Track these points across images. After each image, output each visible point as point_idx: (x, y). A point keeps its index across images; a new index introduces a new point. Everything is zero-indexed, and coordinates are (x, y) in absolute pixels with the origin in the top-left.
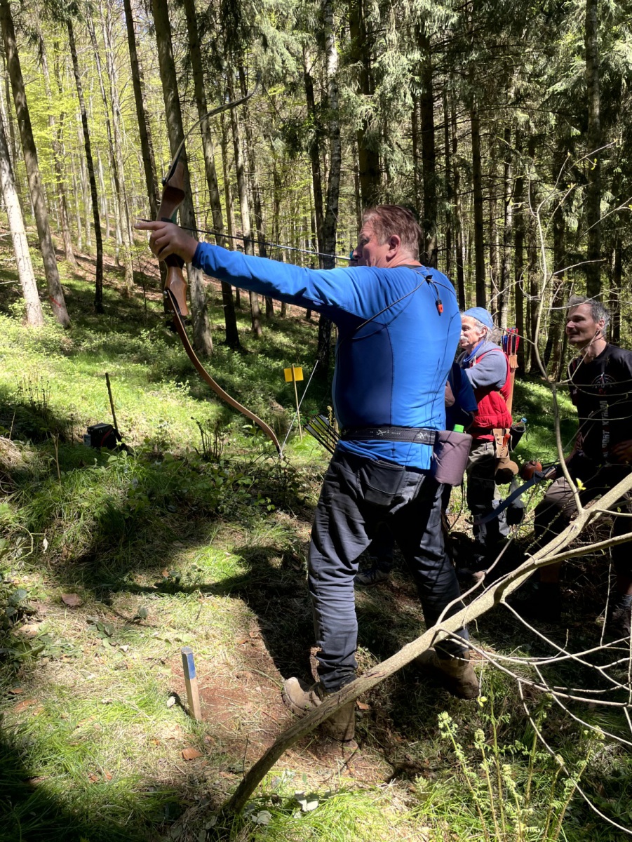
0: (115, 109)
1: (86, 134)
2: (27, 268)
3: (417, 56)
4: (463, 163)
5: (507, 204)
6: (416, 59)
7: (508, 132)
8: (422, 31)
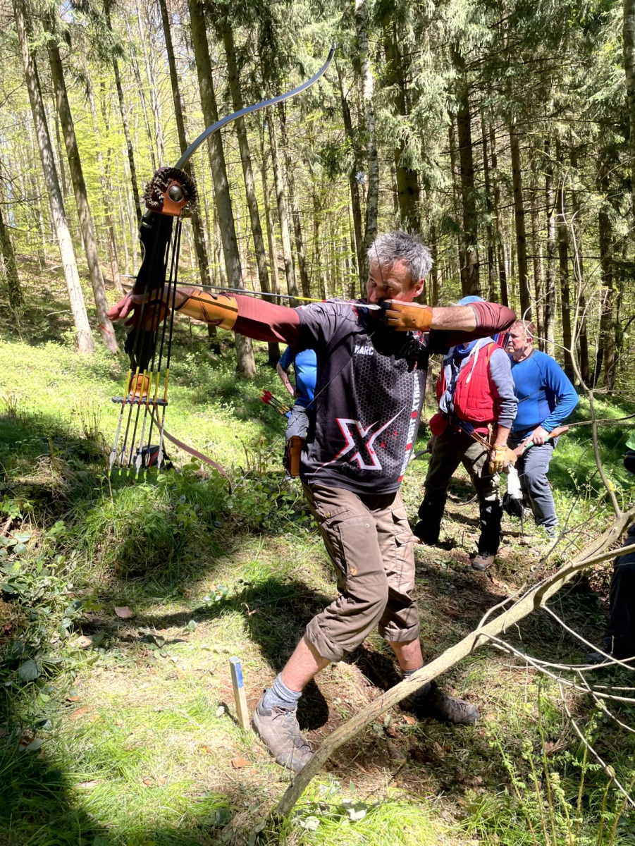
0: (159, 143)
1: (132, 168)
2: (78, 298)
3: (452, 74)
4: (503, 178)
5: (549, 215)
6: (451, 77)
7: (547, 143)
8: (457, 50)
